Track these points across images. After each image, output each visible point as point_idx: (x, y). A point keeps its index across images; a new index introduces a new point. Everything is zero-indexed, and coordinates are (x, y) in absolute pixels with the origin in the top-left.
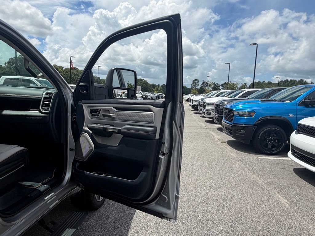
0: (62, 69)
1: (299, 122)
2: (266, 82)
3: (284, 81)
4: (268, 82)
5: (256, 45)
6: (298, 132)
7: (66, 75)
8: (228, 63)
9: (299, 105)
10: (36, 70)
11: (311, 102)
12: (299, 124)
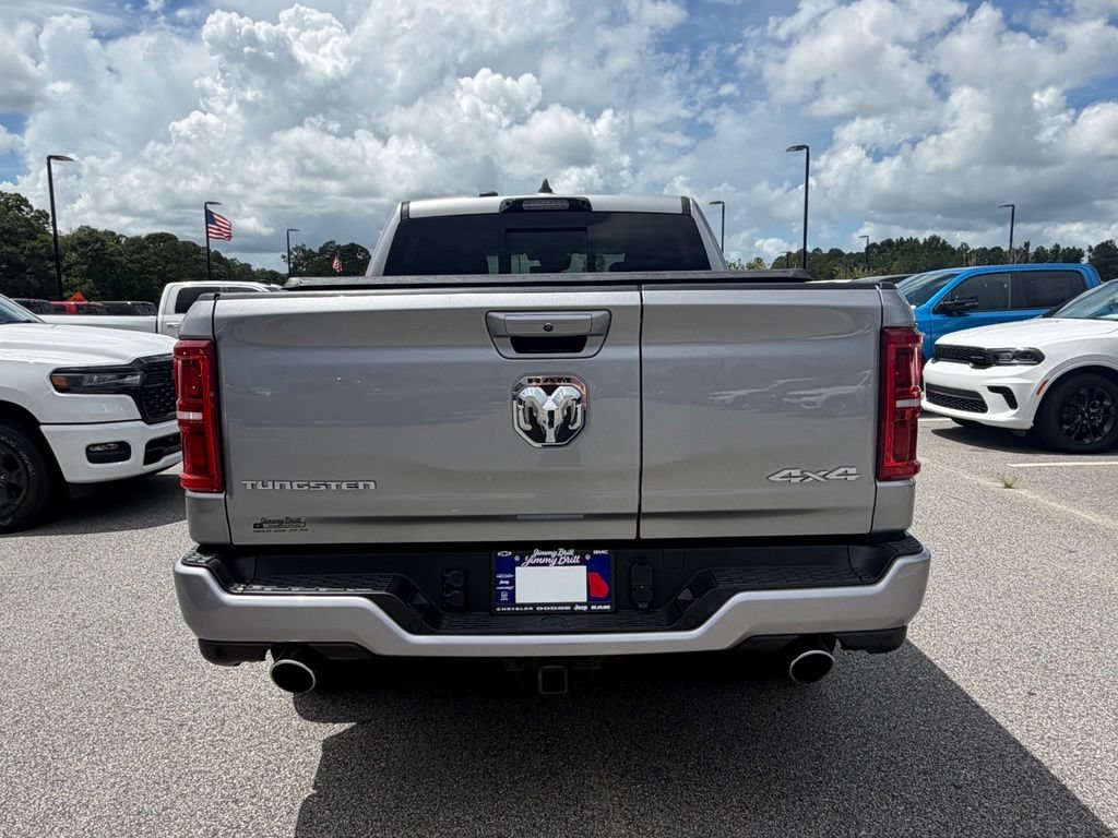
0: (118, 242)
1: (938, 342)
2: (825, 251)
3: (879, 243)
4: (832, 250)
5: (805, 150)
6: (936, 359)
7: (138, 261)
8: (719, 203)
9: (935, 312)
10: (24, 248)
11: (955, 304)
12: (937, 345)
